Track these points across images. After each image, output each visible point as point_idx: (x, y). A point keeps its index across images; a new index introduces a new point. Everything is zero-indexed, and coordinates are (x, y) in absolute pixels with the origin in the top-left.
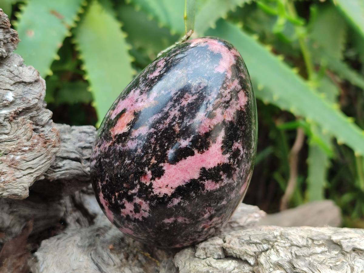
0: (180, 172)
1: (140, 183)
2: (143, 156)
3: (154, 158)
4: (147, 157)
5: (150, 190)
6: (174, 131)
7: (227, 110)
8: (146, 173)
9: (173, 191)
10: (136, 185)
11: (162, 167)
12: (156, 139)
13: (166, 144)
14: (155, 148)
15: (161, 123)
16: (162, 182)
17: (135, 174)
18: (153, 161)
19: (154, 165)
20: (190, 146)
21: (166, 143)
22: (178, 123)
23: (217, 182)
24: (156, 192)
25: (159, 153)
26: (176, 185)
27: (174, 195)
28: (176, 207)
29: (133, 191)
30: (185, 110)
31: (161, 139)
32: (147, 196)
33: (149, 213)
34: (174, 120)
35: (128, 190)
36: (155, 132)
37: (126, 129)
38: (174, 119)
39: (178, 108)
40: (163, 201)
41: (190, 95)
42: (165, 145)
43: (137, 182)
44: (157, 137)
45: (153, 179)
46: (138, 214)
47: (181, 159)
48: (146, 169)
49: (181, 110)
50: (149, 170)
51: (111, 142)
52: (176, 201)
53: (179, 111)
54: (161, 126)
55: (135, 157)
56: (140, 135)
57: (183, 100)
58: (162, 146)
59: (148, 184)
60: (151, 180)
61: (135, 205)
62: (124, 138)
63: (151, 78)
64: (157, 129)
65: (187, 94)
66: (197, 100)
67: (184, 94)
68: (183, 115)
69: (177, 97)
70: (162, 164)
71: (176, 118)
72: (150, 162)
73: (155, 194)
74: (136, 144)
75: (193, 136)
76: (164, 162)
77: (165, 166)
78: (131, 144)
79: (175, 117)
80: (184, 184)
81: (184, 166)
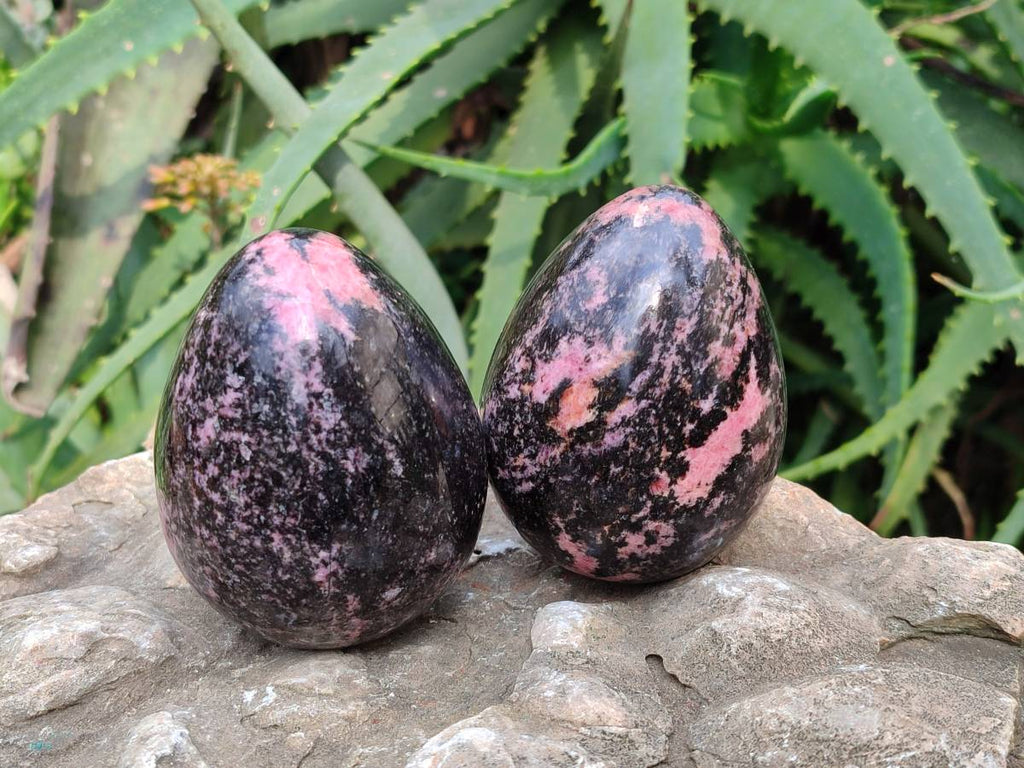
0: (713, 454)
1: (651, 497)
2: (643, 453)
3: (664, 448)
4: (652, 450)
5: (672, 501)
6: (684, 391)
7: (747, 318)
8: (658, 479)
9: (710, 488)
10: (644, 503)
11: (683, 458)
12: (657, 416)
13: (679, 419)
14: (661, 431)
15: (655, 386)
16: (689, 482)
17: (638, 485)
18: (665, 454)
19: (667, 461)
20: (717, 405)
21: (677, 416)
22: (684, 376)
23: (765, 441)
24: (683, 501)
25: (671, 438)
26: (712, 478)
27: (712, 495)
28: (718, 511)
29: (641, 514)
30: (687, 349)
31: (665, 412)
32: (668, 513)
33: (675, 537)
34: (677, 374)
35: (630, 515)
36: (650, 404)
37: (589, 416)
38: (675, 372)
39: (674, 349)
40: (696, 510)
41: (686, 320)
42: (676, 421)
43: (644, 497)
44: (657, 413)
45: (673, 482)
46: (653, 547)
47: (710, 433)
48: (657, 470)
49: (680, 351)
50: (661, 471)
51: (563, 445)
52: (717, 502)
53: (677, 354)
54: (658, 391)
55: (628, 458)
56: (623, 418)
57: (676, 332)
58: (672, 424)
59: (666, 494)
60: (670, 485)
61: (647, 534)
62: (591, 433)
63: (595, 310)
64: (652, 399)
65: (679, 320)
66: (699, 322)
67: (674, 322)
68: (687, 359)
69: (665, 330)
70: (682, 454)
71: (677, 368)
72: (659, 458)
73: (681, 504)
74: (622, 436)
75: (716, 387)
76: (684, 449)
77: (689, 454)
78: (613, 438)
79: (675, 368)
80: (724, 469)
81: (717, 442)
